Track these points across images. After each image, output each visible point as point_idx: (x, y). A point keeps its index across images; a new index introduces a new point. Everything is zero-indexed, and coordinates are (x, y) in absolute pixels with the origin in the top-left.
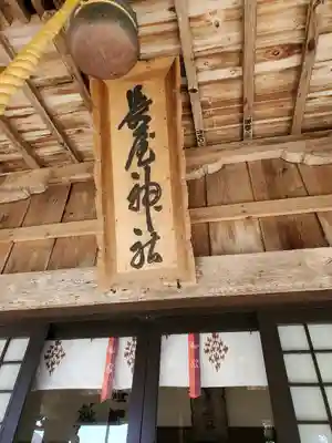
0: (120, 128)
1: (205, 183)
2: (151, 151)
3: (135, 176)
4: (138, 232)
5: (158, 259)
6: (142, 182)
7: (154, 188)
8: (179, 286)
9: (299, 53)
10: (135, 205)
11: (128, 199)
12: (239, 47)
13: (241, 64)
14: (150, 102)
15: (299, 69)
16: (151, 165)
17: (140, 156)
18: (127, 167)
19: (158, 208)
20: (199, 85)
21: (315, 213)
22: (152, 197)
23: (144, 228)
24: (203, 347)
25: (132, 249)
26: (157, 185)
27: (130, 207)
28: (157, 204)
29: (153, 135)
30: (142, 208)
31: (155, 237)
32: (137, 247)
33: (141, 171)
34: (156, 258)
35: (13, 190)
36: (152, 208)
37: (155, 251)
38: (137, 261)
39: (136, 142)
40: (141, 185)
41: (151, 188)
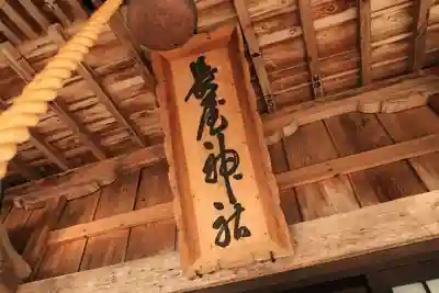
0: (186, 100)
1: (283, 146)
2: (223, 119)
3: (208, 146)
4: (219, 206)
5: (247, 233)
6: (216, 151)
7: (232, 155)
8: (274, 260)
9: (353, 6)
10: (212, 177)
11: (204, 171)
12: (294, 8)
13: (299, 23)
14: (216, 70)
15: (357, 21)
16: (224, 132)
17: (212, 125)
18: (199, 138)
19: (239, 177)
20: (261, 49)
21: (406, 160)
23: (225, 200)
25: (216, 225)
26: (234, 152)
27: (208, 181)
28: (237, 172)
29: (222, 102)
30: (221, 178)
31: (239, 209)
32: (220, 223)
33: (214, 140)
34: (243, 232)
35: (82, 184)
36: (231, 178)
37: (241, 225)
38: (223, 238)
39: (205, 111)
40: (216, 155)
41: (228, 156)
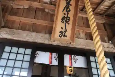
0: (63, 0)
2: (70, 9)
3: (65, 14)
4: (62, 28)
5: (66, 36)
6: (66, 16)
8: (70, 44)
11: (62, 19)
16: (69, 12)
17: (67, 9)
18: (63, 11)
19: (69, 24)
22: (68, 21)
23: (64, 28)
24: (72, 58)
25: (60, 32)
27: (62, 22)
28: (68, 23)
29: (71, 5)
30: (65, 22)
31: (66, 31)
32: (61, 32)
34: (65, 36)
35: (18, 5)
36: (67, 23)
37: (65, 34)
38: (60, 36)
39: (66, 5)
40: (65, 17)
41: (68, 18)
